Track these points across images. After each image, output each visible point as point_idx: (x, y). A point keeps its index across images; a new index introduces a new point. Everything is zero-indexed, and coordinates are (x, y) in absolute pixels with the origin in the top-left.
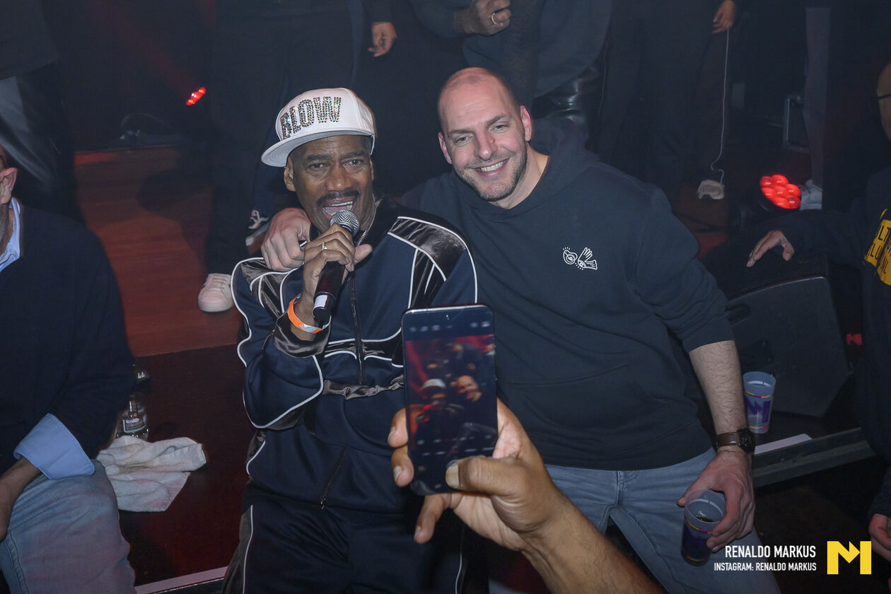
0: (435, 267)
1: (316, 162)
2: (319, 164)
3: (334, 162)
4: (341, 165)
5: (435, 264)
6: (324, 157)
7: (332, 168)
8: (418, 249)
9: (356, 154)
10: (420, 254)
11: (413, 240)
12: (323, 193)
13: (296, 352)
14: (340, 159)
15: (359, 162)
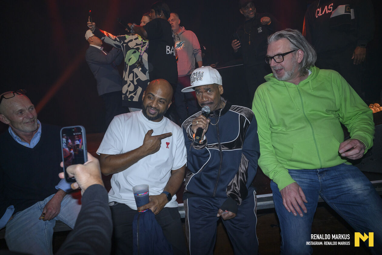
0: (247, 120)
5: (246, 118)
8: (240, 114)
10: (241, 116)
11: (238, 112)
13: (201, 148)
15: (211, 91)
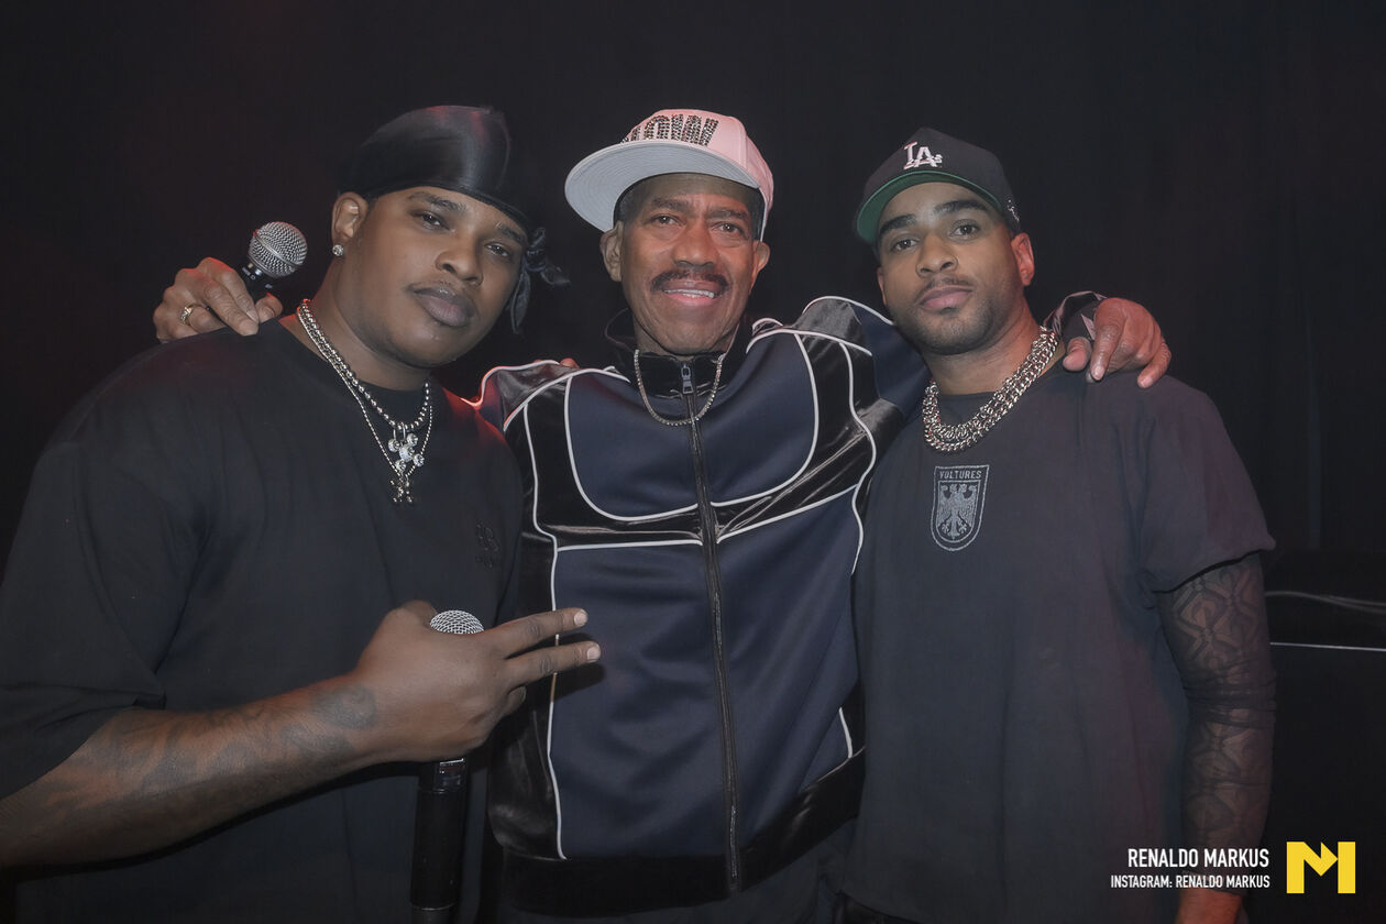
1: (664, 211)
2: (668, 218)
3: (694, 217)
4: (706, 226)
6: (679, 206)
7: (688, 228)
9: (733, 213)
12: (668, 267)
14: (707, 216)
15: (736, 231)
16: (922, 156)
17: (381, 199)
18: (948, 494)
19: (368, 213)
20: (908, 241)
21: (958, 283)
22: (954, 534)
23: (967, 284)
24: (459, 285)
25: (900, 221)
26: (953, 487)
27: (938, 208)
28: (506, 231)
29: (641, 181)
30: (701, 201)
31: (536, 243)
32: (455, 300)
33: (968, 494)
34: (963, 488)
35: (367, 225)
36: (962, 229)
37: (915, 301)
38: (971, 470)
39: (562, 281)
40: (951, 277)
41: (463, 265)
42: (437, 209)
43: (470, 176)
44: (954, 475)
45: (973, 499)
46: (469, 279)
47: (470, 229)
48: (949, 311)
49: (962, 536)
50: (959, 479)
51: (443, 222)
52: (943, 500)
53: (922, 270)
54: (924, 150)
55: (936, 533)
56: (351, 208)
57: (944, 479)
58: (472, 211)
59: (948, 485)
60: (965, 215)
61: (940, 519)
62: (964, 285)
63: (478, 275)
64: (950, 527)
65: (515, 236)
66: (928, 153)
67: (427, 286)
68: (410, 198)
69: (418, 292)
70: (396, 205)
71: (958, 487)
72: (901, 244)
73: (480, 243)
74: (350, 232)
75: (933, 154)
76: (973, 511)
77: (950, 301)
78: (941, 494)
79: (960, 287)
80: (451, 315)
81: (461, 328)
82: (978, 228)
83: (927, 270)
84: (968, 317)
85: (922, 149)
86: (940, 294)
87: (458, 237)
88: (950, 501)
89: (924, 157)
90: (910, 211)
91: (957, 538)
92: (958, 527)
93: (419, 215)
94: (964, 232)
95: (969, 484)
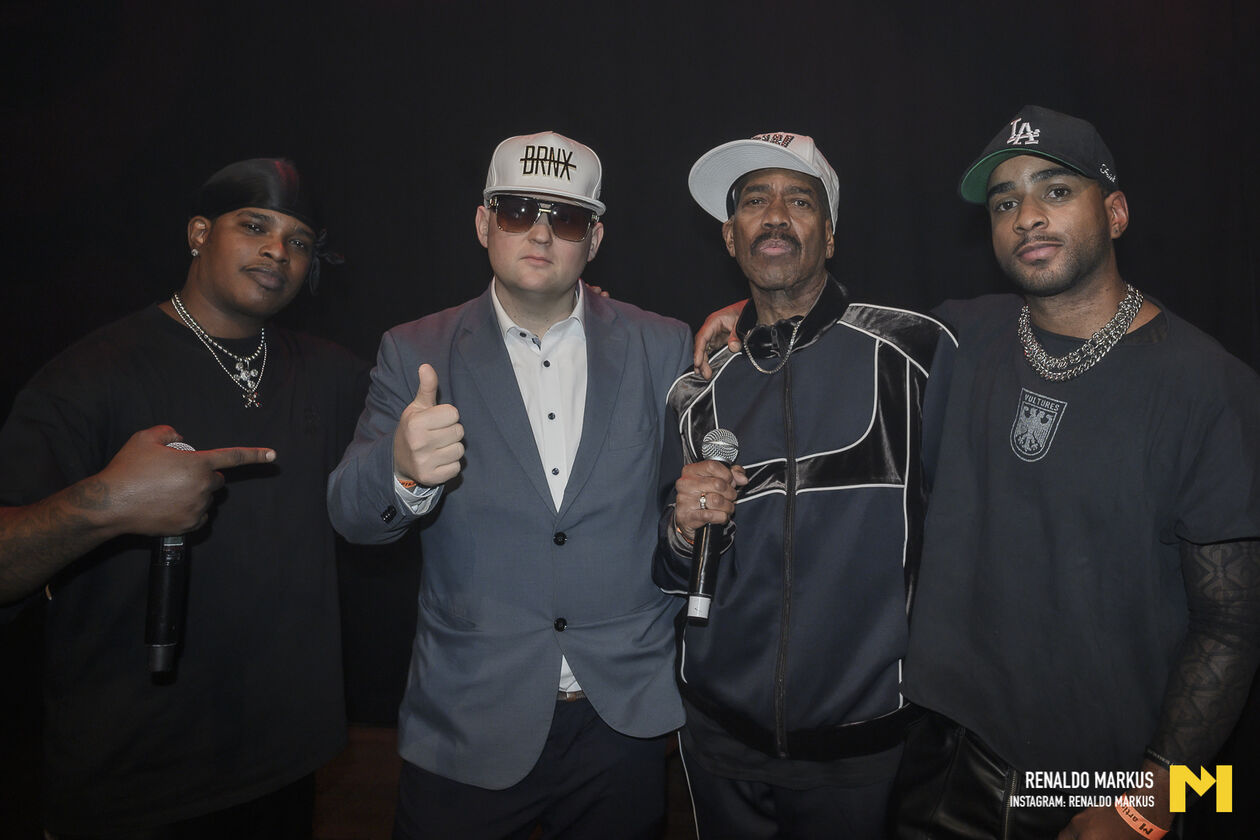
2: (758, 200)
3: (774, 196)
4: (783, 202)
7: (771, 204)
8: (878, 339)
14: (784, 194)
15: (806, 204)
16: (1024, 133)
17: (219, 219)
18: (1028, 414)
19: (212, 227)
20: (1011, 203)
21: (1049, 239)
22: (1027, 447)
23: (1056, 239)
24: (275, 265)
25: (1003, 187)
26: (1034, 411)
27: (1033, 176)
28: (301, 232)
29: (745, 175)
30: (778, 184)
31: (323, 237)
32: (273, 275)
33: (1044, 420)
34: (1042, 415)
35: (213, 236)
36: (1056, 193)
37: (1014, 253)
38: (1052, 402)
39: (341, 262)
40: (1042, 235)
41: (277, 253)
42: (256, 220)
43: (275, 198)
44: (1036, 401)
45: (1048, 425)
46: (282, 261)
47: (278, 231)
48: (1041, 263)
49: (1032, 452)
50: (1040, 405)
51: (262, 229)
52: (1023, 417)
53: (1018, 228)
54: (1027, 126)
55: (1014, 443)
56: (200, 226)
57: (1027, 401)
58: (278, 220)
59: (1030, 407)
60: (1059, 180)
61: (1018, 431)
62: (1055, 241)
63: (287, 258)
64: (1024, 441)
65: (307, 234)
66: (1029, 129)
67: (256, 266)
68: (239, 215)
69: (247, 271)
70: (230, 220)
71: (1038, 412)
72: (1005, 204)
73: (286, 240)
74: (201, 240)
75: (1033, 129)
76: (1046, 435)
77: (1042, 254)
78: (1022, 413)
79: (1051, 242)
80: (272, 283)
81: (278, 290)
82: (1069, 191)
83: (1020, 228)
84: (1058, 267)
85: (1024, 125)
86: (1032, 249)
87: (271, 237)
88: (1028, 420)
89: (1025, 132)
90: (1010, 178)
91: (1028, 452)
92: (1031, 444)
93: (245, 225)
94: (1058, 195)
95: (1047, 413)
